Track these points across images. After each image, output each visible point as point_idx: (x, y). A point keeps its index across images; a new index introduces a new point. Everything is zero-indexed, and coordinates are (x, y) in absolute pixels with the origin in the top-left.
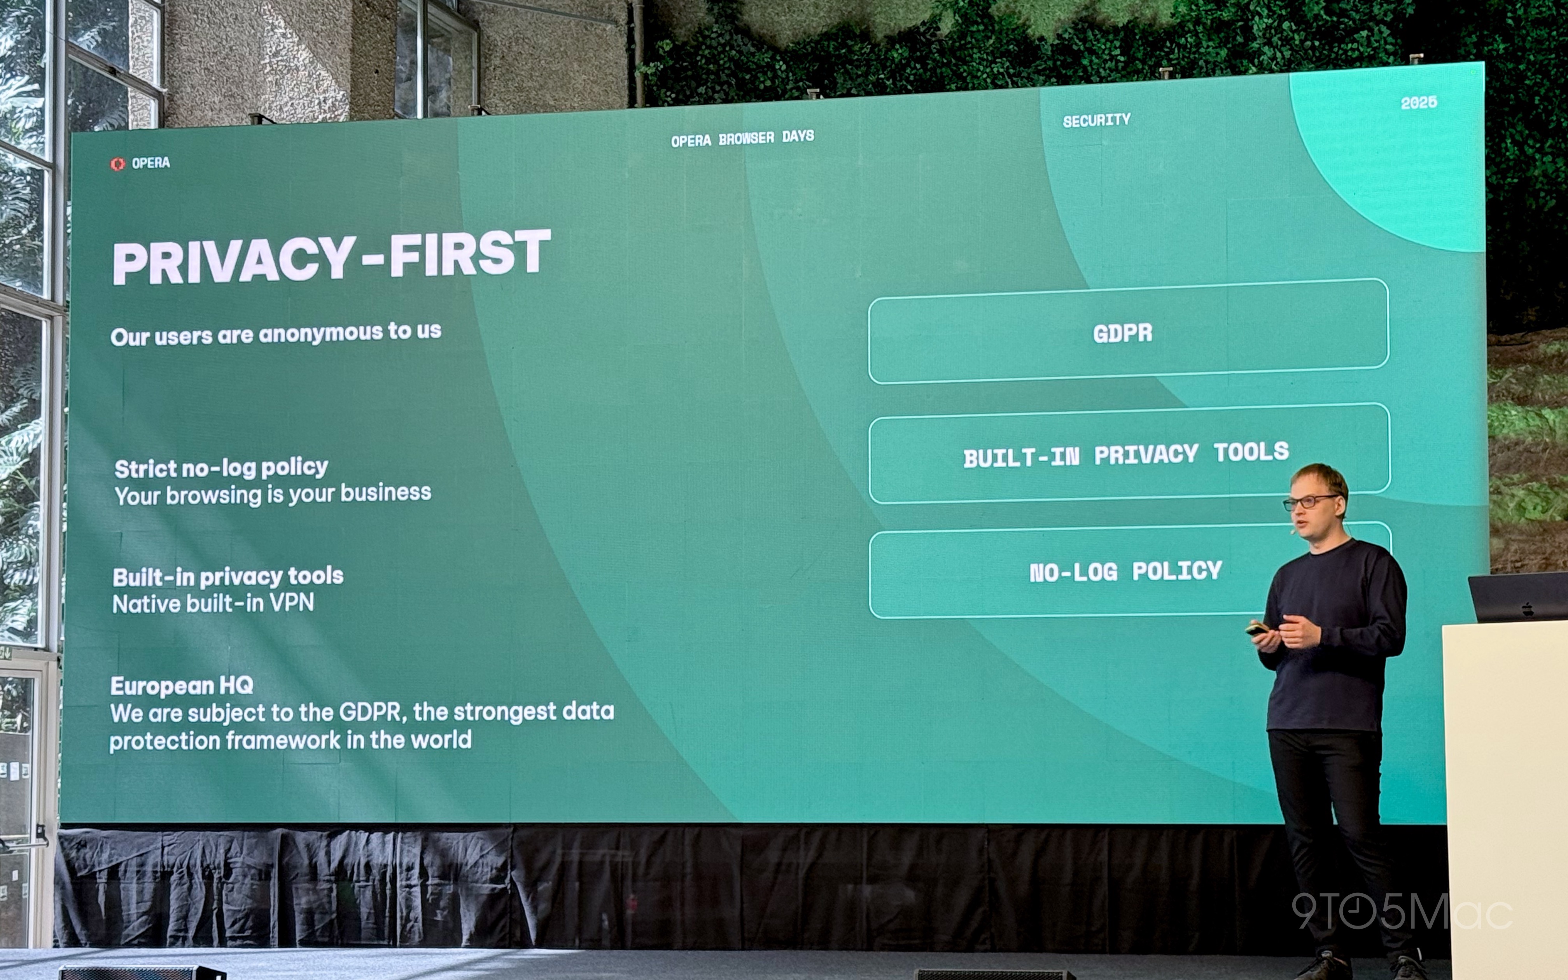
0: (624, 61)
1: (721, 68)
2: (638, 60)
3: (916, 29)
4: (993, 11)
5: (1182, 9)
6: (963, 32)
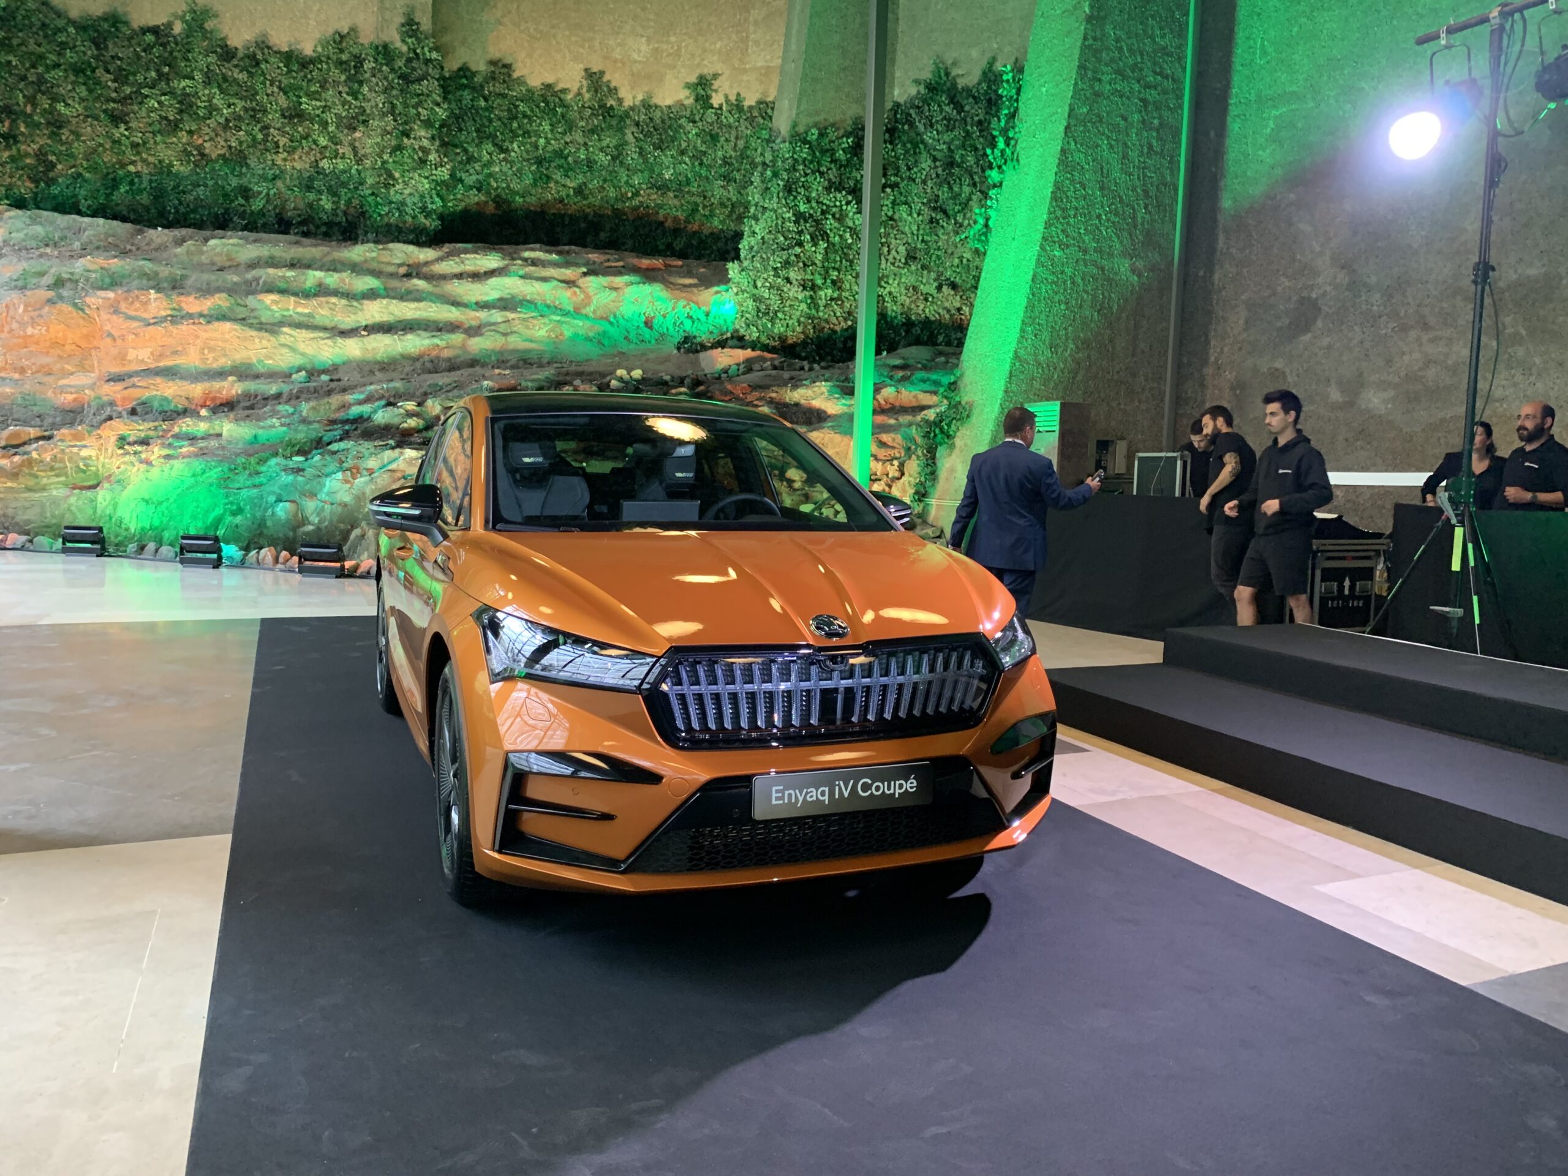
1: (32, 24)
3: (158, 27)
4: (206, 26)
5: (319, 49)
6: (189, 33)
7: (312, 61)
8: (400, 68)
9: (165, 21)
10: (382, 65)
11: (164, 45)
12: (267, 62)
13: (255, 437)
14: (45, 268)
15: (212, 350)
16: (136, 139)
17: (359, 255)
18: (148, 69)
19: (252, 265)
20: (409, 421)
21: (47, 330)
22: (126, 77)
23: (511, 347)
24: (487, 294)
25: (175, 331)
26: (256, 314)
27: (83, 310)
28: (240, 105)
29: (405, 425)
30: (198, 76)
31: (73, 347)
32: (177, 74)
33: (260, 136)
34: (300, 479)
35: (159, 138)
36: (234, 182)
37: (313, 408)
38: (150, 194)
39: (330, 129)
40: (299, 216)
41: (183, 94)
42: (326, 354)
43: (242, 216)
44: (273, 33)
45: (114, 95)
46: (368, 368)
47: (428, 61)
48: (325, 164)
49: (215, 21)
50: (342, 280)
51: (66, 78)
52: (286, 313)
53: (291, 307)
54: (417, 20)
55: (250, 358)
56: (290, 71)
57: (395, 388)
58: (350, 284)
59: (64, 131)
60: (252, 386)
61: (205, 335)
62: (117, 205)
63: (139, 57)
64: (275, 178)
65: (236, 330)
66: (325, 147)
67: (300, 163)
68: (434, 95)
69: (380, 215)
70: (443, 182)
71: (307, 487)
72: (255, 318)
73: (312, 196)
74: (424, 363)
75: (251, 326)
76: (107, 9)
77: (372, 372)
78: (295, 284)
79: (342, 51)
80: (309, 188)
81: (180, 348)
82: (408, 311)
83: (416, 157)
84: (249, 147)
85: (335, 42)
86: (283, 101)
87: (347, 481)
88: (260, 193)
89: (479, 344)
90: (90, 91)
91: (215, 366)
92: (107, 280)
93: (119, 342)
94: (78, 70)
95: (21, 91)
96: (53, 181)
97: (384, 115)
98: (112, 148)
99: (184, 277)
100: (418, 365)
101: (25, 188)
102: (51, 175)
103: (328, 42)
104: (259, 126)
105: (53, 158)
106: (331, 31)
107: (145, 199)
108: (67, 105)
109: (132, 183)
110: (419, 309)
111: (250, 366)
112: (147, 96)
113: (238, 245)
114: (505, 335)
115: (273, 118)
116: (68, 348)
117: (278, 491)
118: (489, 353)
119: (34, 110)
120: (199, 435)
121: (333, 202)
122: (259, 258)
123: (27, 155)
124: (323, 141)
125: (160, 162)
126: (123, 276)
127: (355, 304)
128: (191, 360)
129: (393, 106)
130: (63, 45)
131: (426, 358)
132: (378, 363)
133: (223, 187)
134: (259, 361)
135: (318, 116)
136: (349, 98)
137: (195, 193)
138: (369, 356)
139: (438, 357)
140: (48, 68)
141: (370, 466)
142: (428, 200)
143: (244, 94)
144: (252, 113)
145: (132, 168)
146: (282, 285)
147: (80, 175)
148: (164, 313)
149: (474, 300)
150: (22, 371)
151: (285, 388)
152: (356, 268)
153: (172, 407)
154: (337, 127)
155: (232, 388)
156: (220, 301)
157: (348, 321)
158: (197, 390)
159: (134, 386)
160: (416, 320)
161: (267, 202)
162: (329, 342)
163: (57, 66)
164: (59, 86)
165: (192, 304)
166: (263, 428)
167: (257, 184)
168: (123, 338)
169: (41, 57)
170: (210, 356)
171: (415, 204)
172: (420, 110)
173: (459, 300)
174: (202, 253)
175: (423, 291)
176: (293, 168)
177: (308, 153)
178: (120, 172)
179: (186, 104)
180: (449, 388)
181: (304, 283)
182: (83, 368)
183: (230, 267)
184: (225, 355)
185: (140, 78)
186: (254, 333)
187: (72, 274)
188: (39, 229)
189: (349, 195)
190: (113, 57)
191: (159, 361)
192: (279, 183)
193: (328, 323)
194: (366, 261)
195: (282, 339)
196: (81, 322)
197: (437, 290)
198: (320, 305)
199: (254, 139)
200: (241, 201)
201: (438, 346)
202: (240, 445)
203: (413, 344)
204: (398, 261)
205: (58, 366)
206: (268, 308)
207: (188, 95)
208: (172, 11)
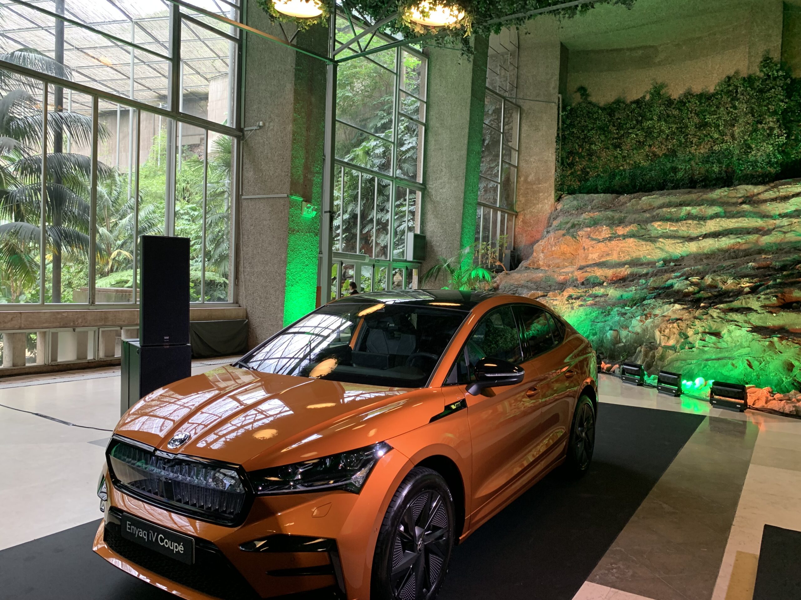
0: (557, 113)
1: (584, 113)
2: (560, 112)
3: (639, 99)
4: (661, 93)
5: (718, 88)
6: (652, 99)
7: (713, 95)
8: (758, 86)
9: (642, 95)
10: (747, 87)
11: (640, 108)
12: (689, 102)
13: (622, 296)
14: (569, 220)
15: (623, 252)
16: (624, 154)
17: (717, 195)
18: (632, 120)
19: (661, 207)
20: (689, 288)
21: (560, 248)
22: (622, 127)
23: (787, 240)
24: (787, 209)
25: (609, 244)
26: (649, 232)
27: (575, 238)
28: (674, 126)
29: (686, 290)
30: (655, 118)
31: (570, 254)
32: (645, 119)
33: (683, 140)
34: (622, 319)
35: (635, 152)
36: (669, 165)
37: (654, 281)
38: (629, 179)
39: (721, 129)
40: (701, 177)
41: (648, 128)
42: (678, 251)
43: (672, 182)
44: (694, 87)
45: (616, 136)
46: (699, 258)
47: (775, 79)
48: (716, 148)
49: (666, 89)
50: (701, 210)
51: (596, 134)
52: (665, 231)
53: (668, 228)
54: (770, 57)
55: (640, 256)
56: (701, 103)
57: (697, 269)
58: (705, 211)
59: (593, 157)
60: (635, 270)
61: (622, 245)
62: (614, 186)
63: (628, 116)
64: (690, 159)
65: (635, 242)
66: (717, 139)
67: (703, 150)
68: (779, 96)
69: (741, 170)
70: (784, 144)
71: (624, 323)
72: (649, 235)
73: (708, 166)
74: (730, 254)
75: (644, 240)
76: (617, 98)
77: (701, 260)
78: (675, 215)
79: (729, 85)
80: (707, 162)
81: (610, 252)
82: (731, 223)
83: (765, 134)
84: (678, 147)
85: (725, 82)
86: (696, 120)
87: (641, 321)
88: (681, 169)
89: (766, 240)
90: (606, 137)
91: (623, 260)
92: (592, 223)
93: (586, 251)
94: (601, 128)
95: (577, 143)
96: (588, 180)
97: (746, 114)
98: (614, 160)
99: (625, 217)
100: (727, 254)
101: (576, 185)
102: (587, 177)
103: (722, 84)
104: (683, 135)
105: (589, 170)
106: (724, 76)
107: (627, 181)
108: (596, 145)
109: (621, 175)
110: (738, 222)
111: (638, 259)
112: (631, 133)
113: (656, 198)
114: (785, 233)
115: (692, 129)
116: (568, 255)
117: (611, 324)
118: (771, 245)
119: (582, 150)
120: (600, 295)
121: (719, 167)
122: (664, 203)
123: (578, 170)
124: (716, 136)
125: (635, 162)
126: (599, 220)
127: (702, 223)
128: (614, 258)
129: (752, 109)
130: (595, 119)
131: (732, 250)
132: (706, 254)
133: (664, 169)
134: (644, 257)
135: (714, 123)
136: (731, 110)
137: (650, 175)
138: (700, 251)
139: (738, 250)
140: (589, 131)
141: (656, 313)
142: (772, 156)
143: (677, 121)
144: (680, 129)
145: (621, 168)
146: (669, 216)
147: (599, 175)
148: (607, 236)
149: (777, 213)
150: (549, 266)
151: (651, 270)
152: (712, 203)
153: (598, 281)
154: (724, 127)
155: (626, 271)
156: (633, 228)
157: (694, 232)
158: (610, 273)
159: (586, 272)
160: (735, 228)
161: (685, 173)
162: (681, 245)
163: (593, 129)
164: (593, 137)
165: (621, 231)
166: (626, 291)
167: (680, 165)
168: (588, 249)
169: (587, 126)
170: (622, 255)
171: (763, 160)
172: (770, 106)
173: (768, 214)
174: (638, 204)
175: (746, 211)
176: (700, 153)
177: (707, 144)
178: (617, 171)
179: (649, 133)
180: (729, 268)
181: (680, 214)
182: (572, 264)
183: (650, 209)
184: (629, 255)
185: (628, 125)
186: (643, 243)
187: (579, 221)
188: (575, 202)
189: (728, 162)
190: (617, 119)
191: (601, 259)
192: (693, 163)
193: (685, 234)
194: (721, 198)
195: (657, 245)
196: (574, 243)
197: (756, 210)
198: (683, 225)
199: (681, 142)
200: (672, 174)
201: (739, 243)
202: (614, 300)
203: (725, 242)
204: (740, 195)
205: (562, 263)
206: (656, 229)
207: (650, 128)
208: (645, 90)
